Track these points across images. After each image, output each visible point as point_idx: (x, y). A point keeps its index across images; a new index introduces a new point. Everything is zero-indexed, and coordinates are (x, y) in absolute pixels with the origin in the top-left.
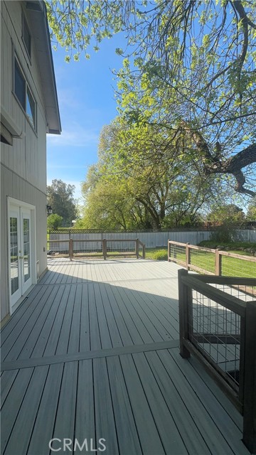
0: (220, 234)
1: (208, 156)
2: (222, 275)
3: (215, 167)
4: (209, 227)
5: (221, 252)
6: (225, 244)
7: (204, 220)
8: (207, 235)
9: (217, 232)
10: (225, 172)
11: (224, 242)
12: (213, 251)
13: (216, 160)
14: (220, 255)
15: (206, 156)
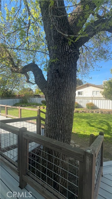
0: (24, 100)
1: (13, 64)
2: (22, 117)
3: (16, 70)
4: (19, 97)
5: (21, 108)
6: (25, 104)
7: (17, 94)
8: (18, 101)
9: (22, 99)
10: (20, 73)
11: (25, 103)
12: (18, 107)
13: (16, 67)
14: (21, 109)
15: (12, 64)
